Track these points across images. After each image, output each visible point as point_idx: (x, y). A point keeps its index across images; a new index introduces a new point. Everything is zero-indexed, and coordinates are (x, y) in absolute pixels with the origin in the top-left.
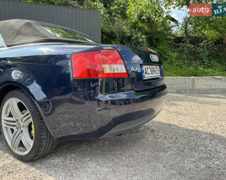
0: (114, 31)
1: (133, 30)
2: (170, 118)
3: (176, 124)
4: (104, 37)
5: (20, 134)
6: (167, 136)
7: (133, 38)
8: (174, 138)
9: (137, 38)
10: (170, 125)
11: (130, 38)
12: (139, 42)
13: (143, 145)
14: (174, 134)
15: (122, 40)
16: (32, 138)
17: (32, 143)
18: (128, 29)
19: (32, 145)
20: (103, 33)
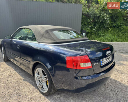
0: (90, 13)
1: (101, 12)
2: (117, 75)
3: (120, 81)
4: (84, 16)
5: (42, 83)
6: (113, 89)
7: (101, 17)
8: (116, 91)
9: (103, 17)
10: (116, 81)
11: (99, 17)
12: (104, 19)
13: (98, 93)
14: (117, 88)
15: (94, 18)
16: (47, 87)
17: (47, 89)
18: (98, 11)
19: (47, 90)
20: (83, 14)
